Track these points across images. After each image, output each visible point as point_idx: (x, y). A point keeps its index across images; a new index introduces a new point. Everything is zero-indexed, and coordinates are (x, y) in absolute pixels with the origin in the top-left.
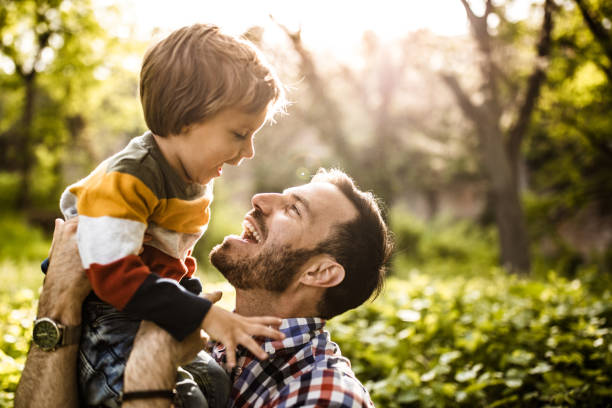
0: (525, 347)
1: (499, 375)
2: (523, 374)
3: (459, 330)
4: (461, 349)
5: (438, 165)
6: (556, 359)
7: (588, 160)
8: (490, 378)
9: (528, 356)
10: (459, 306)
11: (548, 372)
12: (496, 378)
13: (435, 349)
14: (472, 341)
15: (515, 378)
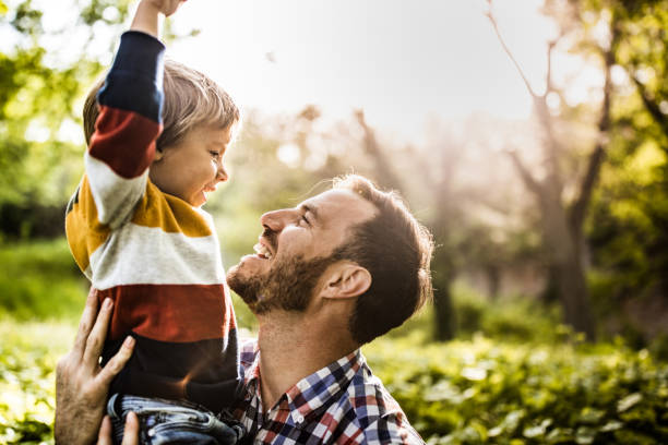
0: (595, 406)
1: (569, 431)
2: (593, 432)
3: (525, 391)
4: (529, 408)
5: (499, 238)
6: (628, 417)
7: (651, 238)
8: (559, 435)
9: (599, 414)
10: (525, 367)
11: (620, 430)
12: (566, 435)
13: (501, 407)
14: (540, 400)
15: (585, 435)
